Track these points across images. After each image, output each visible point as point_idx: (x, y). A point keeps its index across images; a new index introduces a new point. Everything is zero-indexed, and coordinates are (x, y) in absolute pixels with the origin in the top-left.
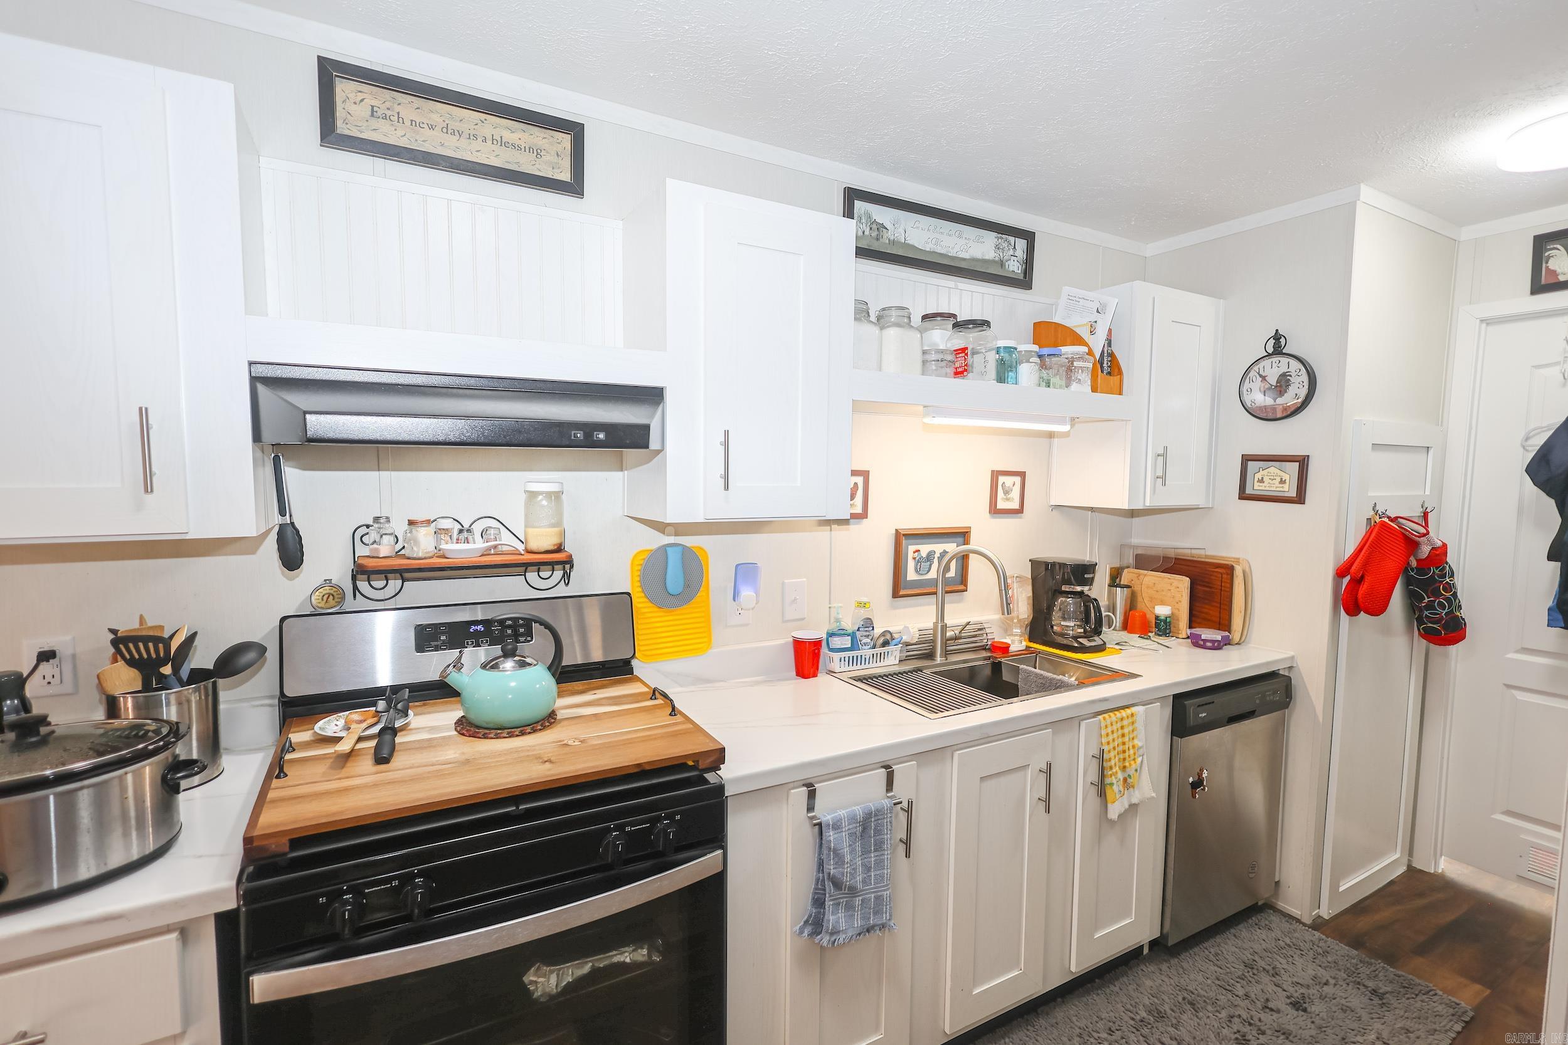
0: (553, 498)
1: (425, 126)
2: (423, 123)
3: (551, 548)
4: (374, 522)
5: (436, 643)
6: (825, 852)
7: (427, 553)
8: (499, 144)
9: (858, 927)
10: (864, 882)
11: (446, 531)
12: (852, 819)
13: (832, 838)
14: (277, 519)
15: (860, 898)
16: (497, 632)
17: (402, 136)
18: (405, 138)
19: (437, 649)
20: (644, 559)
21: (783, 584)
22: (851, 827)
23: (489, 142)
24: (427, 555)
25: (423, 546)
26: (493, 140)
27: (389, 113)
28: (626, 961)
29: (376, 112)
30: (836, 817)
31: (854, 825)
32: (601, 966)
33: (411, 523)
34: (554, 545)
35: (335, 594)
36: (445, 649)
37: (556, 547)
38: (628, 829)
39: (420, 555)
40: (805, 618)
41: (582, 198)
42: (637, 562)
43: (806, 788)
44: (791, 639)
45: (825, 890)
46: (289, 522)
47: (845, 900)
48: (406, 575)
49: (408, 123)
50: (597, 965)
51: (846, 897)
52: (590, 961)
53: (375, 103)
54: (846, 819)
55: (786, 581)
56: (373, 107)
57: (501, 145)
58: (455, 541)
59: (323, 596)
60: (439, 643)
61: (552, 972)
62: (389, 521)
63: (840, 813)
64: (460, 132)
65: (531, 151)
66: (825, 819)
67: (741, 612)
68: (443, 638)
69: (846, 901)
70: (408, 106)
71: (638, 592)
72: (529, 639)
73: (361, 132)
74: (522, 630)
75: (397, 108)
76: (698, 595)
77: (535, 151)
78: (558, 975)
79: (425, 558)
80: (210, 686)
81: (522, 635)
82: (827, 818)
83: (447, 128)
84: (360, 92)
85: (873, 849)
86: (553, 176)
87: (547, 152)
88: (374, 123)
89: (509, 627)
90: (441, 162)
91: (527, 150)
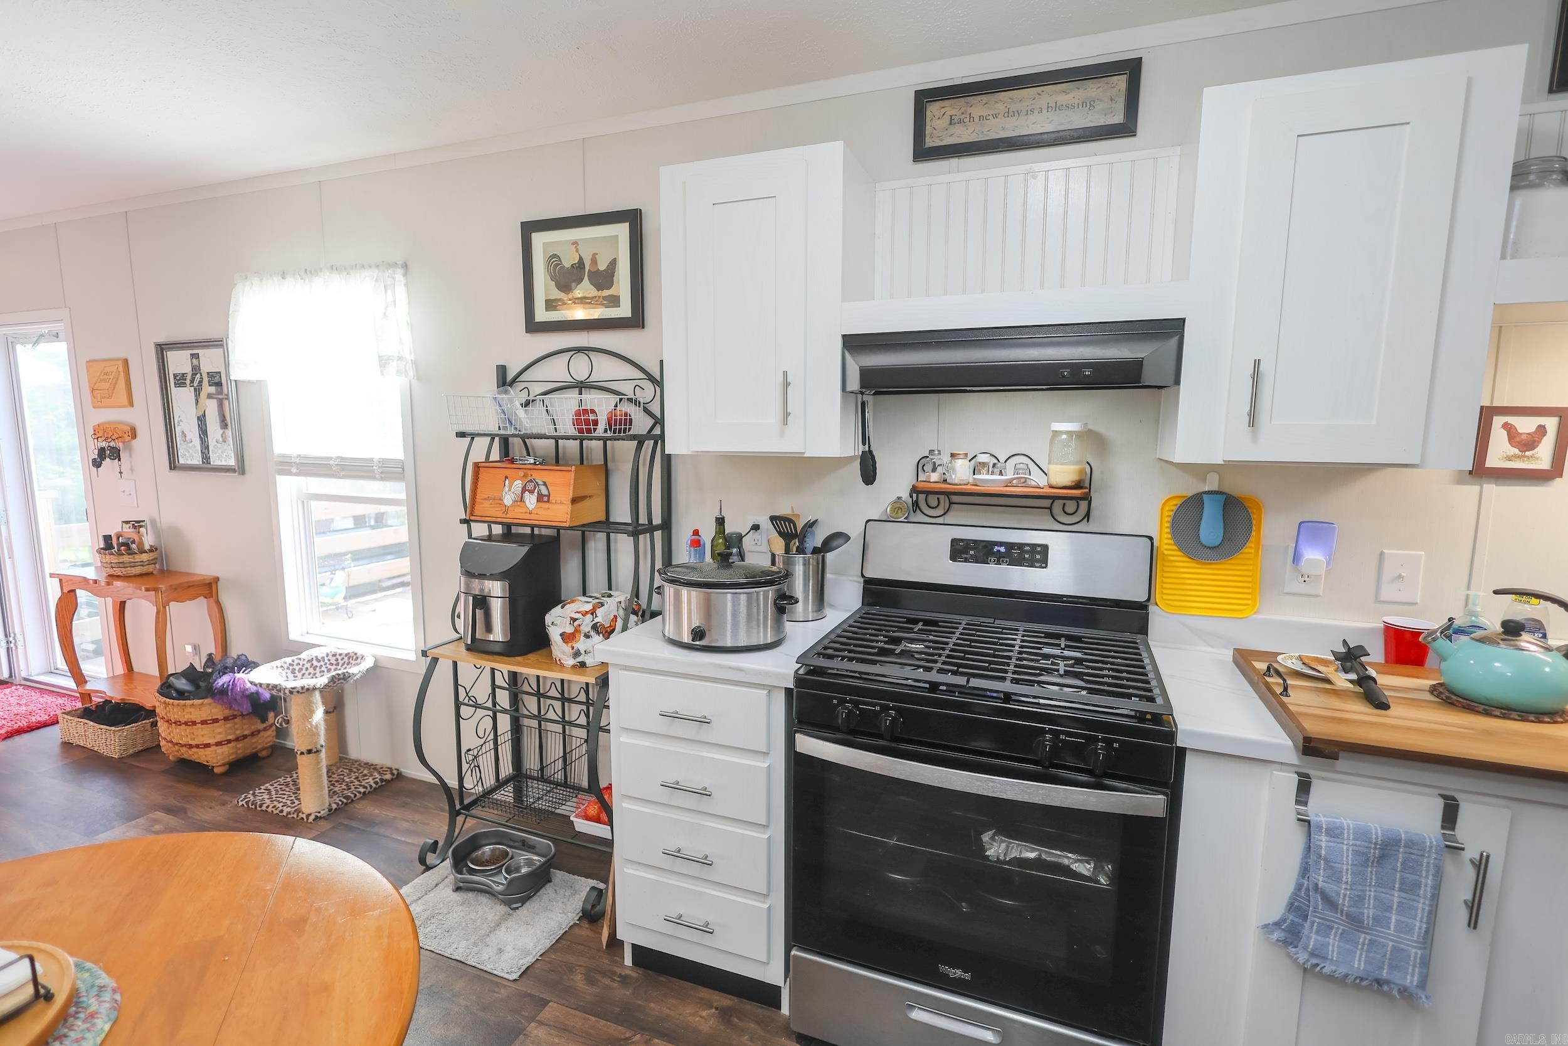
0: (1074, 437)
1: (991, 117)
2: (989, 115)
3: (1069, 484)
4: (929, 454)
5: (965, 556)
6: (1313, 856)
7: (961, 480)
8: (1054, 109)
9: (1359, 968)
10: (1376, 919)
11: (984, 464)
12: (1362, 834)
13: (1323, 844)
14: (861, 448)
15: (1368, 937)
16: (1016, 555)
17: (972, 133)
18: (974, 134)
19: (966, 560)
20: (1176, 505)
21: (1382, 554)
22: (1358, 843)
23: (1044, 111)
24: (962, 482)
25: (958, 475)
26: (1048, 107)
27: (962, 117)
28: (1071, 866)
29: (954, 119)
30: (1334, 823)
31: (1366, 844)
32: (1048, 859)
33: (953, 455)
34: (1073, 482)
35: (903, 508)
36: (971, 562)
37: (1073, 484)
38: (1062, 737)
39: (956, 481)
40: (1416, 603)
41: (1135, 135)
42: (1167, 508)
43: (1297, 776)
44: (1382, 625)
45: (1309, 902)
46: (867, 450)
47: (1342, 927)
48: (955, 499)
49: (977, 119)
50: (1044, 856)
51: (1343, 925)
52: (1038, 850)
53: (953, 112)
54: (1351, 831)
55: (1384, 551)
56: (951, 116)
57: (1056, 110)
58: (990, 472)
59: (895, 509)
60: (968, 556)
61: (1005, 841)
62: (940, 454)
63: (1344, 821)
64: (1019, 112)
65: (1084, 105)
66: (1316, 819)
67: (1306, 579)
68: (972, 552)
69: (1343, 930)
70: (978, 106)
71: (1167, 538)
72: (1044, 565)
73: (941, 140)
74: (1038, 557)
75: (970, 110)
76: (1243, 550)
77: (1088, 104)
78: (1008, 847)
79: (960, 485)
80: (820, 557)
81: (1038, 561)
82: (1319, 819)
83: (1008, 113)
84: (943, 107)
85: (1397, 886)
86: (1105, 122)
87: (1101, 101)
88: (952, 130)
89: (1027, 552)
90: (1001, 144)
91: (1080, 106)
